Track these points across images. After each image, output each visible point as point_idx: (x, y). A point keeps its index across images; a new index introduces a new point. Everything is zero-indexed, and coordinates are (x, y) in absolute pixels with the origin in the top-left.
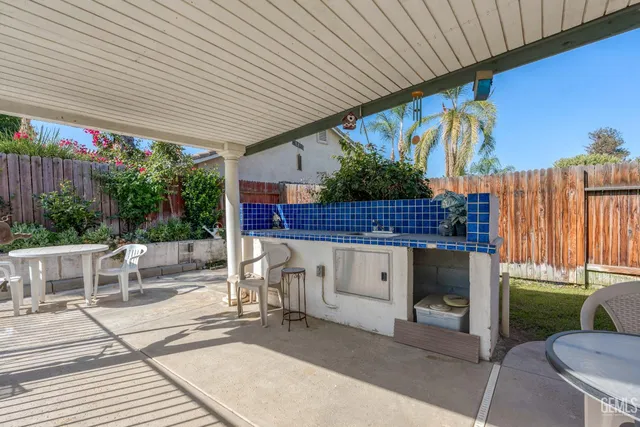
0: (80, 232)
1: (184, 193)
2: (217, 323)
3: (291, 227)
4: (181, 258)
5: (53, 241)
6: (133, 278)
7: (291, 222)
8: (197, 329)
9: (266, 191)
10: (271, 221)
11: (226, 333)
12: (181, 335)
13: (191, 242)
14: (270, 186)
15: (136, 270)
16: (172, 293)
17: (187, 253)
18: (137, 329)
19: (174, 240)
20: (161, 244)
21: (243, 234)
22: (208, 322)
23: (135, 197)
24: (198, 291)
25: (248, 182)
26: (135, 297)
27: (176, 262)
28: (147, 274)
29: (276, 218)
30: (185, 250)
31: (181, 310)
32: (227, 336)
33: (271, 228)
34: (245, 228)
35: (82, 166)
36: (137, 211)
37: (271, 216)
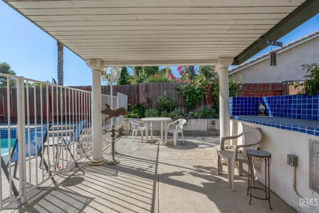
0: (168, 111)
1: (213, 94)
2: (203, 174)
3: (274, 115)
4: (209, 128)
5: (159, 115)
6: (179, 135)
7: (275, 111)
8: (190, 173)
9: (270, 88)
10: (257, 110)
11: (203, 184)
12: (180, 174)
13: (214, 120)
14: (274, 85)
15: (181, 131)
16: (195, 146)
17: (212, 125)
18: (167, 162)
19: (206, 118)
20: (199, 120)
21: (231, 118)
22: (200, 171)
23: (190, 96)
24: (208, 148)
25: (256, 84)
26: (180, 144)
27: (206, 130)
28: (187, 133)
29: (262, 107)
30: (211, 124)
31: (192, 158)
32: (202, 186)
33: (257, 114)
34: (234, 114)
35: (172, 84)
36: (190, 103)
37: (257, 106)
